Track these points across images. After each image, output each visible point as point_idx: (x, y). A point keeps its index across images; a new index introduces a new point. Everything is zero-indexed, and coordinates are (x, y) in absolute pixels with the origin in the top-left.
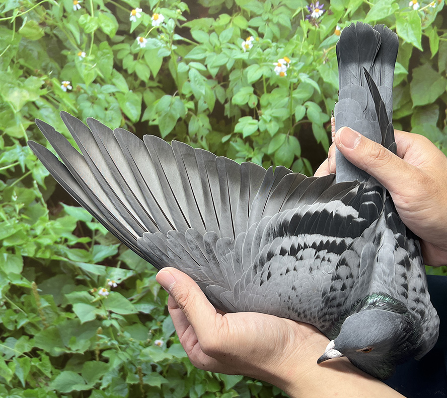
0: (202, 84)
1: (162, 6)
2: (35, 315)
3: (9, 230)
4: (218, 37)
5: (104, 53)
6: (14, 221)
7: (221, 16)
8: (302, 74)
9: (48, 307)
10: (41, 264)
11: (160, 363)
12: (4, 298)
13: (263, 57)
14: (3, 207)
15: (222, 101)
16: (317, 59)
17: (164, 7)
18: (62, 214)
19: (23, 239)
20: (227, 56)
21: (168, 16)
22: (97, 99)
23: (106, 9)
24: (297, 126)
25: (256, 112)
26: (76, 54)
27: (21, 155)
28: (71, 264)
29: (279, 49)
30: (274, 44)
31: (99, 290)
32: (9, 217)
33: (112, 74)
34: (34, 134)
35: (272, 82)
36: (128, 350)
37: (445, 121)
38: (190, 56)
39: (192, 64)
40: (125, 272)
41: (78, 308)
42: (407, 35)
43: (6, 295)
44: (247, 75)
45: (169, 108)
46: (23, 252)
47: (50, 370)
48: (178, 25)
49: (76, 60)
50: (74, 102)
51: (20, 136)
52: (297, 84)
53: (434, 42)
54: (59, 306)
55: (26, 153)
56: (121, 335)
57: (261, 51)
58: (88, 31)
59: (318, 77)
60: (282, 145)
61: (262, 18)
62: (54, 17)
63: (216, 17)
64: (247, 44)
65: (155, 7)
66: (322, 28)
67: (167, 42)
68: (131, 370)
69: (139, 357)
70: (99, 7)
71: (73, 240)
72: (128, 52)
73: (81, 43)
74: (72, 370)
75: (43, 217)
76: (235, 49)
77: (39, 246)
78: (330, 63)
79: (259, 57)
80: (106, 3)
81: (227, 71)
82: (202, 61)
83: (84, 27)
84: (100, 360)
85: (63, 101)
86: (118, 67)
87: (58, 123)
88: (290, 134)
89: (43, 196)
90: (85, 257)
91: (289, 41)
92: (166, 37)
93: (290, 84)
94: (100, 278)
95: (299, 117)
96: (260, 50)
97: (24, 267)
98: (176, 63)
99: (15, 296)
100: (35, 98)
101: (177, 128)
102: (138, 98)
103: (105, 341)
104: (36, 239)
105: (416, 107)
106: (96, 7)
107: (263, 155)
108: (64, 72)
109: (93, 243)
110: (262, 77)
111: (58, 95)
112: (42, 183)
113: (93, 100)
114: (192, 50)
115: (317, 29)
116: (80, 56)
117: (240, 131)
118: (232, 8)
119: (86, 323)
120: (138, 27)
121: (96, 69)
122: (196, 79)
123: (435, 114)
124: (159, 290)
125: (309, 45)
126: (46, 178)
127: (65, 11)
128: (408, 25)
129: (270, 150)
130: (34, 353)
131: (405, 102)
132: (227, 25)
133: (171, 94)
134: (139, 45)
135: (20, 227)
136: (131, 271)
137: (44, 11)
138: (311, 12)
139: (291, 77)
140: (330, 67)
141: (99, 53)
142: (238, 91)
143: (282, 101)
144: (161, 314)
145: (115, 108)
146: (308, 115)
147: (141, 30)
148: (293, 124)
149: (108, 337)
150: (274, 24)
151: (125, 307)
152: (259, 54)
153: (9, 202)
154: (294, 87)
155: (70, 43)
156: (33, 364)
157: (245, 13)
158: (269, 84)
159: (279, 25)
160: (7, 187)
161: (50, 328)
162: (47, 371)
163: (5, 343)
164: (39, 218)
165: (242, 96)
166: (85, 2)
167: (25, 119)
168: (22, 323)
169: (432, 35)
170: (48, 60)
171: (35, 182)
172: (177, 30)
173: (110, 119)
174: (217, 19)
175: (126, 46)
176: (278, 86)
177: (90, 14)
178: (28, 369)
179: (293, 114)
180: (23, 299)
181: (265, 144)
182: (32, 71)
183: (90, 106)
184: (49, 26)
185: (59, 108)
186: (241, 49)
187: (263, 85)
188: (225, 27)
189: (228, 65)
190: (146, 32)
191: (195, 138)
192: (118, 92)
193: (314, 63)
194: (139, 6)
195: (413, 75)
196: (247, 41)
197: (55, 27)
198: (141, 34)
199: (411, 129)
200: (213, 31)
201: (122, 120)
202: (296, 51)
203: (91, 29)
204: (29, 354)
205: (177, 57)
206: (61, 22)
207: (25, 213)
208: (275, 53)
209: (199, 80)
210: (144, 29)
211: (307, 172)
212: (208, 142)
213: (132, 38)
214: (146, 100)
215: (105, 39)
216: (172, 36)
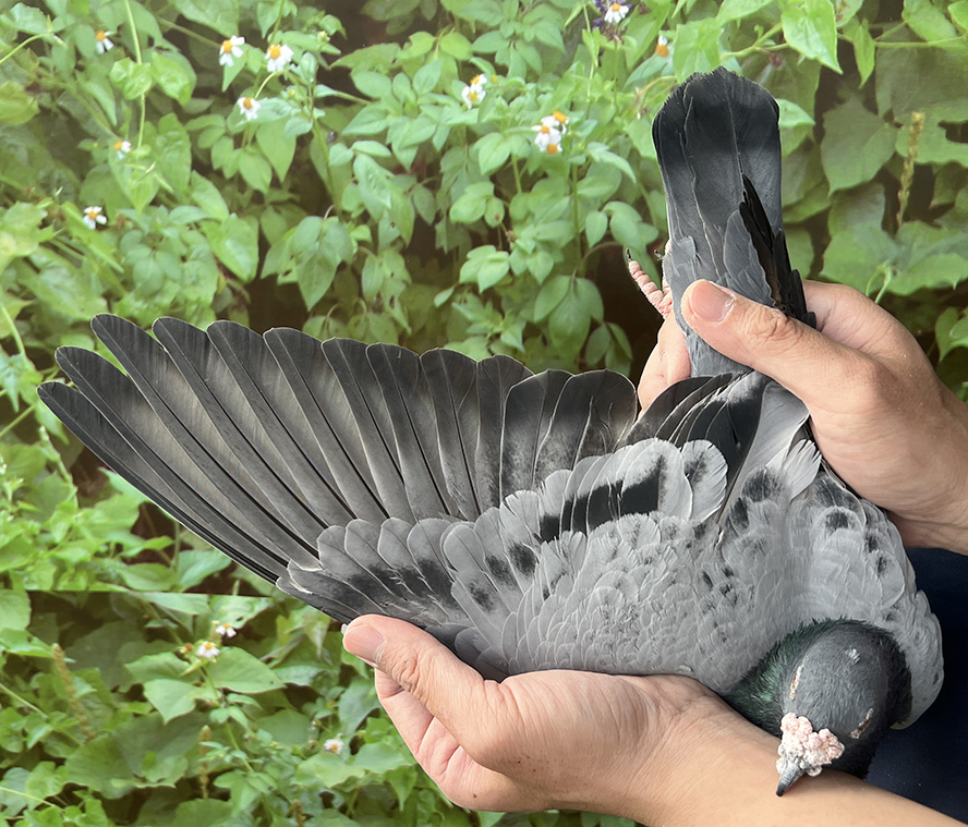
0: (383, 187)
1: (286, 27)
2: (63, 715)
4: (411, 82)
5: (169, 138)
6: (4, 517)
7: (412, 37)
8: (593, 144)
9: (92, 693)
10: (69, 604)
11: (340, 789)
13: (509, 115)
15: (429, 219)
16: (623, 110)
17: (291, 29)
18: (107, 491)
19: (25, 554)
20: (432, 122)
21: (300, 48)
22: (161, 238)
23: (167, 45)
24: (592, 256)
25: (503, 233)
26: (110, 147)
27: (8, 375)
28: (133, 598)
29: (541, 96)
30: (531, 86)
31: (197, 646)
33: (190, 184)
34: (33, 327)
35: (532, 168)
36: (268, 768)
37: (899, 217)
38: (354, 129)
39: (358, 145)
40: (249, 603)
41: (156, 691)
42: (808, 44)
44: (477, 157)
45: (318, 244)
46: (33, 582)
48: (324, 64)
49: (110, 160)
50: (114, 250)
51: (2, 335)
52: (584, 168)
53: (865, 53)
54: (114, 690)
55: (18, 369)
56: (250, 738)
57: (504, 103)
58: (131, 96)
59: (629, 147)
60: (562, 301)
61: (501, 34)
62: (56, 71)
63: (402, 40)
64: (473, 92)
65: (271, 30)
66: (629, 45)
67: (302, 104)
68: (278, 811)
69: (294, 781)
70: (151, 42)
71: (135, 546)
72: (223, 131)
73: (118, 122)
74: (153, 822)
75: (66, 502)
76: (449, 105)
77: (61, 566)
78: (650, 117)
79: (499, 117)
80: (167, 30)
81: (435, 153)
82: (381, 137)
83: (123, 86)
84: (210, 796)
85: (90, 251)
86: (203, 165)
87: (82, 298)
88: (577, 276)
90: (163, 579)
91: (561, 76)
92: (302, 94)
93: (571, 169)
94: (198, 620)
95: (594, 235)
96: (501, 102)
97: (33, 615)
98: (325, 146)
99: (18, 680)
100: (30, 249)
101: (336, 285)
102: (248, 229)
103: (219, 754)
104: (53, 552)
105: (837, 193)
106: (145, 41)
107: (523, 325)
108: (86, 188)
109: (177, 547)
110: (510, 157)
111: (79, 238)
112: (57, 430)
113: (154, 241)
114: (356, 118)
115: (619, 46)
116: (120, 149)
117: (472, 280)
118: (436, 18)
119: (174, 721)
120: (237, 78)
121: (156, 175)
122: (370, 176)
123: (877, 203)
124: (325, 632)
125: (604, 81)
127: (78, 55)
128: (807, 22)
129: (538, 316)
130: (69, 796)
131: (813, 184)
132: (427, 56)
133: (320, 214)
134: (244, 116)
135: (17, 529)
136: (263, 599)
137: (34, 60)
138: (604, 11)
139: (572, 153)
141: (159, 141)
142: (462, 193)
143: (556, 207)
144: (333, 683)
145: (201, 256)
146: (613, 230)
147: (245, 81)
148: (583, 254)
149: (225, 745)
150: (527, 44)
151: (257, 677)
152: (500, 110)
154: (579, 173)
155: (94, 123)
156: (67, 819)
157: (464, 26)
158: (527, 171)
159: (537, 44)
161: (99, 738)
163: (4, 783)
164: (57, 506)
165: (471, 204)
166: (121, 32)
167: (8, 298)
168: (38, 735)
169: (860, 38)
170: (51, 164)
171: (42, 429)
172: (322, 76)
173: (194, 279)
174: (406, 45)
175: (216, 120)
176: (545, 176)
177: (134, 59)
179: (581, 231)
180: (35, 683)
181: (527, 301)
182: (19, 192)
183: (150, 256)
184: (47, 91)
185: (84, 265)
186: (461, 104)
187: (513, 176)
188: (423, 59)
189: (435, 141)
190: (256, 85)
191: (378, 302)
192: (206, 220)
193: (617, 120)
194: (237, 32)
195: (825, 126)
196: (473, 85)
197: (62, 91)
198: (248, 91)
199: (830, 239)
200: (398, 70)
201: (219, 280)
202: (577, 97)
203: (139, 89)
204: (58, 799)
205: (326, 134)
206: (72, 80)
207: (26, 498)
208: (535, 105)
209: (377, 179)
210: (252, 81)
211: (619, 352)
212: (405, 310)
213: (227, 101)
214: (267, 232)
215: (171, 108)
216: (312, 91)
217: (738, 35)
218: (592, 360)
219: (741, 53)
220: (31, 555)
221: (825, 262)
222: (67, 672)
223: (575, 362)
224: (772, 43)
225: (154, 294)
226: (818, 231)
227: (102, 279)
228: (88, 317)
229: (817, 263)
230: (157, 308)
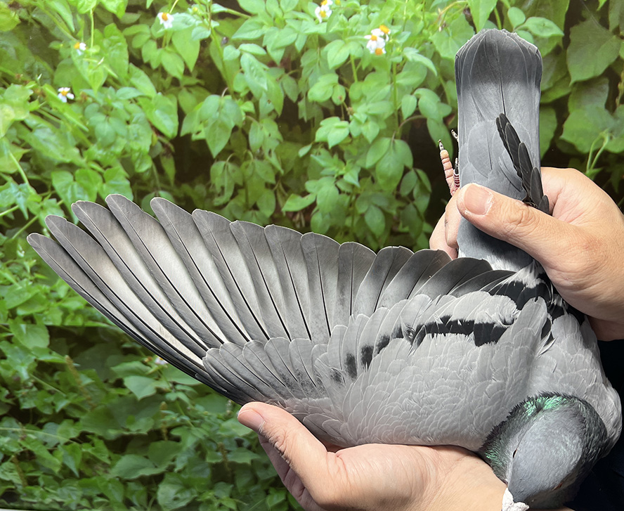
0: (261, 76)
2: (75, 395)
3: (21, 295)
4: (279, 4)
5: (112, 41)
6: (26, 283)
8: (408, 49)
9: (92, 383)
10: (73, 334)
11: (247, 437)
12: (31, 378)
13: (349, 28)
14: (8, 266)
15: (294, 99)
16: (429, 25)
19: (42, 304)
20: (295, 31)
22: (112, 109)
24: (405, 125)
25: (345, 109)
26: (72, 47)
27: (19, 196)
28: (112, 330)
29: (371, 14)
30: (364, 7)
31: (154, 359)
32: (18, 279)
33: (128, 72)
34: (32, 167)
35: (364, 65)
36: (203, 426)
37: (618, 101)
38: (239, 35)
39: (244, 47)
41: (131, 383)
43: (34, 374)
44: (327, 57)
45: (218, 114)
46: (46, 320)
47: (107, 455)
49: (73, 56)
50: (81, 116)
51: (12, 171)
52: (401, 65)
54: (106, 382)
55: (25, 193)
56: (192, 409)
57: (345, 19)
58: (83, 11)
59: (433, 51)
60: (385, 154)
64: (323, 11)
67: (203, 17)
68: (211, 448)
69: (219, 433)
72: (148, 36)
73: (76, 29)
74: (135, 453)
76: (306, 20)
77: (66, 312)
78: (449, 28)
79: (342, 29)
81: (297, 54)
82: (259, 41)
83: (77, 4)
84: (169, 439)
85: (65, 117)
86: (136, 60)
87: (62, 148)
88: (395, 138)
92: (203, 11)
93: (392, 66)
95: (407, 112)
96: (343, 18)
97: (51, 339)
98: (220, 47)
99: (45, 375)
100: (24, 116)
101: (232, 142)
102: (170, 103)
103: (172, 417)
104: (60, 303)
105: (575, 83)
107: (359, 170)
108: (58, 75)
110: (349, 58)
111: (56, 109)
113: (107, 111)
114: (241, 28)
116: (78, 48)
117: (324, 140)
119: (144, 399)
121: (105, 66)
122: (252, 68)
123: (603, 91)
125: (416, 4)
129: (368, 163)
130: (83, 438)
131: (559, 77)
133: (219, 93)
134: (162, 26)
135: (35, 290)
139: (393, 54)
140: (449, 35)
141: (105, 43)
142: (316, 81)
143: (381, 91)
145: (140, 120)
146: (420, 108)
147: (162, 1)
148: (399, 123)
149: (176, 413)
152: (342, 24)
153: (15, 259)
154: (398, 69)
155: (59, 30)
156: (84, 450)
158: (361, 68)
160: (6, 240)
161: (99, 407)
162: (103, 457)
163: (44, 430)
165: (322, 88)
167: (14, 147)
168: (61, 405)
170: (32, 59)
171: (45, 230)
173: (136, 135)
175: (143, 28)
176: (374, 70)
178: (79, 457)
179: (398, 108)
180: (56, 377)
181: (361, 154)
182: (12, 77)
183: (105, 120)
184: (24, 8)
185: (61, 126)
186: (315, 19)
187: (351, 70)
189: (297, 44)
190: (169, 4)
191: (260, 152)
192: (141, 97)
195: (571, 37)
196: (323, 6)
197: (34, 8)
198: (164, 8)
199: (568, 114)
201: (152, 137)
202: (397, 16)
203: (88, 6)
204: (78, 440)
205: (221, 39)
207: (39, 271)
208: (366, 20)
209: (257, 70)
210: (167, 1)
211: (423, 187)
212: (279, 158)
213: (150, 15)
214: (182, 105)
215: (111, 19)
216: (209, 8)
218: (405, 193)
221: (564, 130)
222: (75, 372)
223: (393, 193)
225: (109, 146)
226: (560, 109)
227: (75, 136)
228: (68, 160)
229: (559, 131)
230: (112, 155)
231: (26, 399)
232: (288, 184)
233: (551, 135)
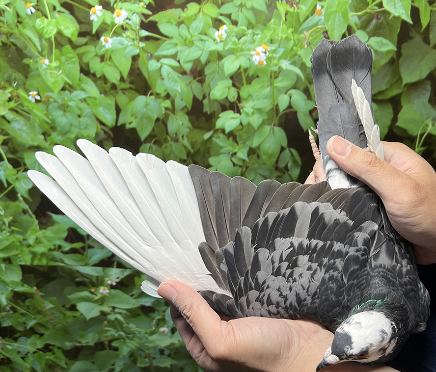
0: (176, 82)
1: (122, 1)
2: (41, 316)
3: (2, 243)
4: (189, 29)
5: (68, 57)
6: (6, 233)
7: (188, 6)
8: (282, 61)
9: (53, 308)
10: (40, 271)
11: (167, 347)
12: (8, 304)
13: (239, 46)
15: (200, 98)
16: (298, 44)
17: (126, 1)
18: (53, 223)
19: (17, 249)
20: (200, 49)
21: (131, 11)
22: (68, 107)
23: (63, 10)
24: (281, 116)
25: (237, 105)
26: (39, 62)
28: (68, 268)
29: (256, 36)
30: (250, 31)
31: (99, 289)
33: (80, 80)
34: (10, 149)
35: (251, 73)
36: (135, 339)
38: (160, 52)
39: (163, 61)
40: (122, 271)
41: (82, 307)
42: (395, 8)
43: (11, 301)
44: (223, 67)
45: (145, 109)
46: (22, 261)
47: (64, 362)
48: (144, 19)
49: (39, 69)
50: (45, 112)
52: (278, 72)
53: (425, 13)
54: (63, 306)
55: (5, 168)
56: (126, 327)
58: (47, 36)
59: (301, 62)
60: (267, 137)
61: (234, 4)
62: (8, 24)
63: (183, 7)
64: (220, 34)
65: (115, 2)
66: (301, 9)
67: (134, 40)
68: (140, 356)
69: (146, 344)
70: (55, 8)
71: (67, 246)
72: (94, 54)
73: (42, 50)
74: (85, 359)
75: (34, 227)
76: (208, 41)
77: (34, 255)
78: (312, 46)
79: (234, 47)
80: (62, 2)
81: (202, 65)
82: (174, 57)
83: (43, 31)
84: (110, 349)
85: (34, 113)
86: (85, 71)
87: (32, 135)
88: (274, 125)
89: (30, 208)
90: (81, 260)
92: (132, 34)
93: (271, 73)
94: (99, 278)
95: (283, 105)
96: (235, 39)
97: (23, 275)
98: (146, 61)
99: (20, 302)
100: (4, 112)
101: (155, 129)
102: (110, 101)
103: (112, 332)
104: (29, 249)
105: (406, 85)
106: (52, 8)
107: (248, 149)
108: (29, 82)
109: (87, 247)
110: (240, 68)
111: (28, 107)
112: (26, 196)
113: (64, 108)
114: (161, 47)
115: (296, 10)
116: (44, 63)
117: (222, 127)
119: (92, 319)
120: (100, 27)
121: (63, 76)
122: (170, 76)
123: (427, 90)
125: (288, 28)
126: (30, 190)
127: (18, 16)
129: (255, 144)
130: (47, 348)
131: (394, 80)
132: (196, 15)
133: (145, 94)
134: (104, 46)
135: (12, 239)
136: (128, 270)
139: (271, 65)
141: (63, 59)
142: (216, 85)
143: (264, 92)
144: (163, 305)
145: (88, 114)
146: (292, 104)
147: (104, 28)
148: (277, 115)
149: (115, 329)
150: (248, 9)
151: (127, 302)
152: (234, 43)
154: (275, 75)
155: (30, 50)
156: (47, 357)
158: (248, 74)
159: (253, 9)
161: (59, 326)
162: (61, 363)
163: (18, 343)
164: (30, 229)
165: (221, 90)
166: (39, 4)
168: (31, 324)
169: (423, 5)
170: (10, 71)
171: (19, 195)
172: (143, 26)
173: (85, 126)
174: (185, 9)
175: (91, 48)
176: (258, 77)
177: (47, 17)
178: (44, 363)
179: (276, 104)
180: (27, 303)
181: (249, 137)
183: (62, 116)
184: (5, 34)
185: (31, 119)
186: (215, 40)
187: (241, 76)
188: (194, 17)
189: (201, 58)
190: (109, 31)
191: (176, 137)
192: (89, 97)
193: (295, 48)
194: (98, 3)
195: (402, 51)
196: (220, 30)
197: (11, 34)
198: (106, 34)
199: (401, 107)
200: (182, 22)
201: (97, 126)
202: (274, 37)
203: (52, 32)
204: (43, 350)
205: (146, 55)
206: (16, 28)
207: (15, 225)
208: (252, 40)
209: (173, 77)
210: (108, 28)
211: (295, 162)
212: (190, 140)
213: (95, 39)
214: (119, 103)
215: (67, 42)
216: (138, 33)
217: (358, 4)
218: (282, 165)
219: (360, 13)
220: (20, 250)
221: (399, 119)
222: (41, 298)
223: (273, 166)
224: (376, 8)
225: (66, 133)
226: (395, 104)
227: (41, 126)
228: (36, 144)
229: (395, 119)
230: (68, 140)
231: (5, 319)
232: (197, 159)
233: (389, 123)
